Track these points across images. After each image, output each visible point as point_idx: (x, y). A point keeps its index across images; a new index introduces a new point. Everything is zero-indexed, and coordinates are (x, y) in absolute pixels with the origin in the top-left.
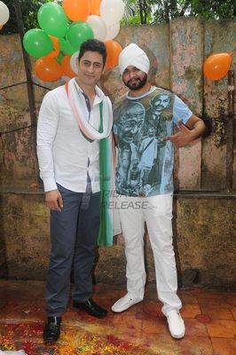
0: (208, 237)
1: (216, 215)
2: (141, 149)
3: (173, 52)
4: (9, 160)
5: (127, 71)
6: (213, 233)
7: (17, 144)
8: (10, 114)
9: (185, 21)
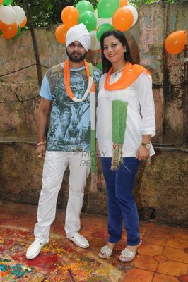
0: (162, 181)
1: (167, 165)
2: (81, 112)
3: (140, 34)
4: (29, 120)
5: (73, 45)
6: (165, 179)
7: (34, 109)
8: (29, 88)
9: (150, 7)
